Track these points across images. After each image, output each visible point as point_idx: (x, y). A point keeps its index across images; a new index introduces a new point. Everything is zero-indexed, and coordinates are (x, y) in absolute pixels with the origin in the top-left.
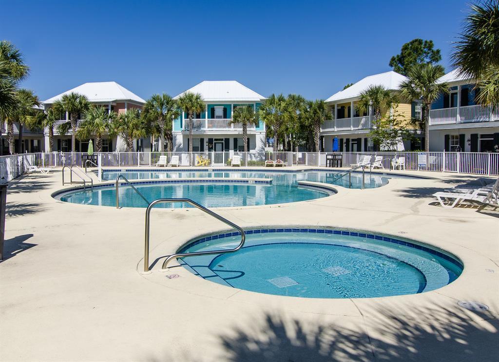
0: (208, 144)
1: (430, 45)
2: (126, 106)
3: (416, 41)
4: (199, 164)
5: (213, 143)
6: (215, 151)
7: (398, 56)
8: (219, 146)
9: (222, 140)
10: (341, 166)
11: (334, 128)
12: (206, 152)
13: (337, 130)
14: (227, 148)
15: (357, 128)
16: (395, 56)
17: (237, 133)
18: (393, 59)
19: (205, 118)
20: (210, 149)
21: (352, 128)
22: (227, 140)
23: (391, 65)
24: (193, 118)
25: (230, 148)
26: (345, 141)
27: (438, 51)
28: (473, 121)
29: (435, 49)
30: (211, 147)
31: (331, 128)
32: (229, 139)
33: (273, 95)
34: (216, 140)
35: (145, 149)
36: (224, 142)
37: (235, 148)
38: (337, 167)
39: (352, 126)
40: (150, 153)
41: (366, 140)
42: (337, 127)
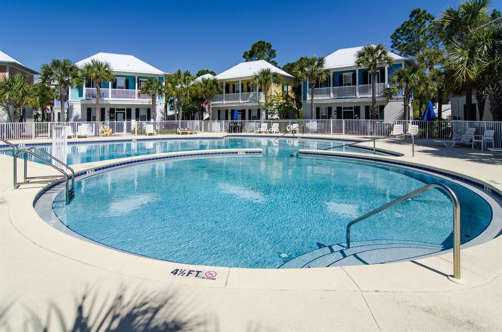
0: (109, 114)
1: (270, 47)
2: (8, 69)
3: (261, 42)
4: (104, 134)
5: (114, 113)
6: (117, 120)
7: (250, 51)
8: (120, 116)
9: (124, 110)
10: (241, 132)
11: (223, 101)
12: (108, 122)
13: (225, 103)
14: (129, 117)
15: (245, 102)
16: (248, 51)
17: (141, 103)
18: (246, 53)
19: (109, 88)
20: (111, 119)
21: (241, 102)
22: (129, 110)
23: (244, 57)
24: (101, 88)
25: (132, 118)
26: (229, 111)
27: (275, 51)
28: (344, 97)
29: (273, 48)
30: (112, 116)
31: (220, 100)
32: (131, 109)
33: (179, 71)
34: (117, 109)
35: (27, 120)
36: (126, 112)
37: (137, 118)
38: (232, 132)
39: (240, 100)
40: (34, 124)
41: (250, 111)
42: (226, 100)
